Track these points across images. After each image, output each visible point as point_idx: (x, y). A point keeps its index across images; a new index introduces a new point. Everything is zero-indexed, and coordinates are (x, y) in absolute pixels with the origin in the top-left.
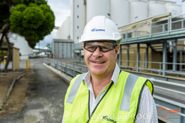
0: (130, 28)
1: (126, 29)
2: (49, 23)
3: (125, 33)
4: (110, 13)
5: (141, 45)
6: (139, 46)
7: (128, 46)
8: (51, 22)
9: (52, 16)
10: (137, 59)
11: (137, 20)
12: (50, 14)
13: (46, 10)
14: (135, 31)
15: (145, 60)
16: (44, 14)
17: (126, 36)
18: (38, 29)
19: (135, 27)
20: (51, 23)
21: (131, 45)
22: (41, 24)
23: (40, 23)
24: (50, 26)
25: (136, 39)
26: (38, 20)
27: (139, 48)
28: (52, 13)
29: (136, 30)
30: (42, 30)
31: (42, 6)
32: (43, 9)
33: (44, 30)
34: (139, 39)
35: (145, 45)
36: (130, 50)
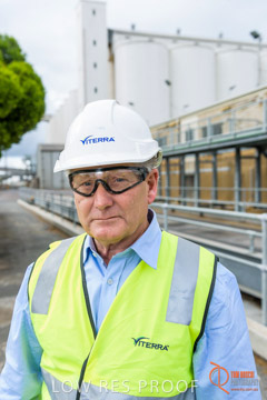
0: (219, 112)
1: (209, 115)
2: (31, 104)
3: (207, 124)
4: (171, 80)
5: (245, 152)
6: (238, 152)
7: (215, 155)
8: (37, 101)
9: (38, 88)
10: (236, 182)
11: (234, 94)
12: (34, 83)
13: (26, 74)
14: (229, 120)
15: (253, 186)
16: (21, 84)
17: (209, 131)
18: (7, 119)
19: (229, 108)
20: (37, 104)
21: (220, 152)
22: (15, 106)
23: (13, 104)
24: (35, 110)
25: (232, 137)
26: (7, 98)
27: (238, 157)
28: (39, 81)
29: (232, 117)
30: (17, 119)
31: (15, 64)
32: (17, 72)
33: (22, 119)
34: (238, 136)
35: (253, 152)
36: (219, 163)
